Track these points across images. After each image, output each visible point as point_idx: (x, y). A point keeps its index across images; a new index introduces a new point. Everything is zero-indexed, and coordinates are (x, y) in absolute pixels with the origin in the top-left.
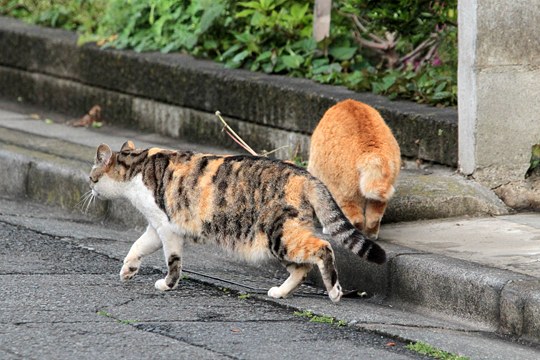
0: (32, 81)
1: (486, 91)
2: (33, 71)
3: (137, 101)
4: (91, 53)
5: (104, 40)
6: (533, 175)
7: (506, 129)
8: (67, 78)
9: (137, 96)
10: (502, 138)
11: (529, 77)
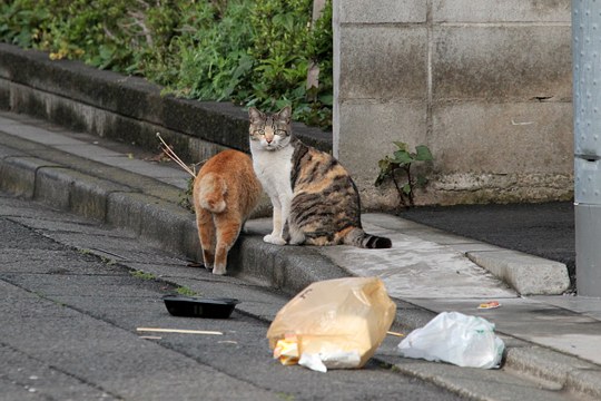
0: (139, 128)
1: (347, 118)
2: (141, 120)
3: (191, 140)
4: (170, 103)
5: (181, 92)
6: (383, 184)
7: (362, 148)
8: (157, 124)
9: (192, 136)
10: (359, 155)
11: (381, 108)
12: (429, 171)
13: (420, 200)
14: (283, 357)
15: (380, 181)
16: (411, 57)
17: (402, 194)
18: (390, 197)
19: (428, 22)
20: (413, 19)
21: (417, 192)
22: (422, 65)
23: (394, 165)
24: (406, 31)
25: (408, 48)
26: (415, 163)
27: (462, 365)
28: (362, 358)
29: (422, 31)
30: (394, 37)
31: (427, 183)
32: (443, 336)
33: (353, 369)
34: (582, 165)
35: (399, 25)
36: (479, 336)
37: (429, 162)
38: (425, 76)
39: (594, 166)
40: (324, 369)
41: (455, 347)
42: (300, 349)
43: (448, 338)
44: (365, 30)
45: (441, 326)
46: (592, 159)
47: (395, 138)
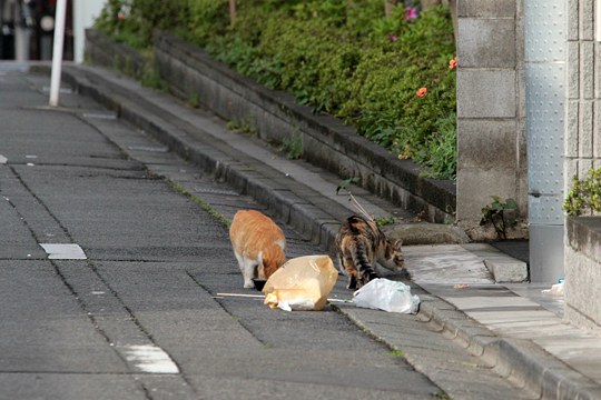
1: (463, 180)
6: (485, 224)
7: (472, 200)
11: (485, 174)
12: (517, 216)
13: (511, 235)
14: (270, 303)
15: (483, 223)
16: (505, 140)
17: (498, 231)
18: (491, 233)
19: (516, 117)
20: (506, 115)
21: (509, 230)
22: (512, 146)
23: (493, 212)
24: (502, 123)
25: (503, 133)
26: (507, 211)
27: (389, 311)
28: (316, 304)
29: (512, 123)
30: (494, 126)
31: (516, 223)
32: (375, 292)
33: (312, 310)
34: (532, 199)
35: (497, 119)
36: (399, 293)
37: (518, 210)
38: (514, 153)
39: (538, 200)
40: (290, 310)
41: (383, 300)
42: (278, 298)
43: (378, 294)
44: (474, 122)
45: (374, 286)
46: (537, 195)
47: (494, 194)
